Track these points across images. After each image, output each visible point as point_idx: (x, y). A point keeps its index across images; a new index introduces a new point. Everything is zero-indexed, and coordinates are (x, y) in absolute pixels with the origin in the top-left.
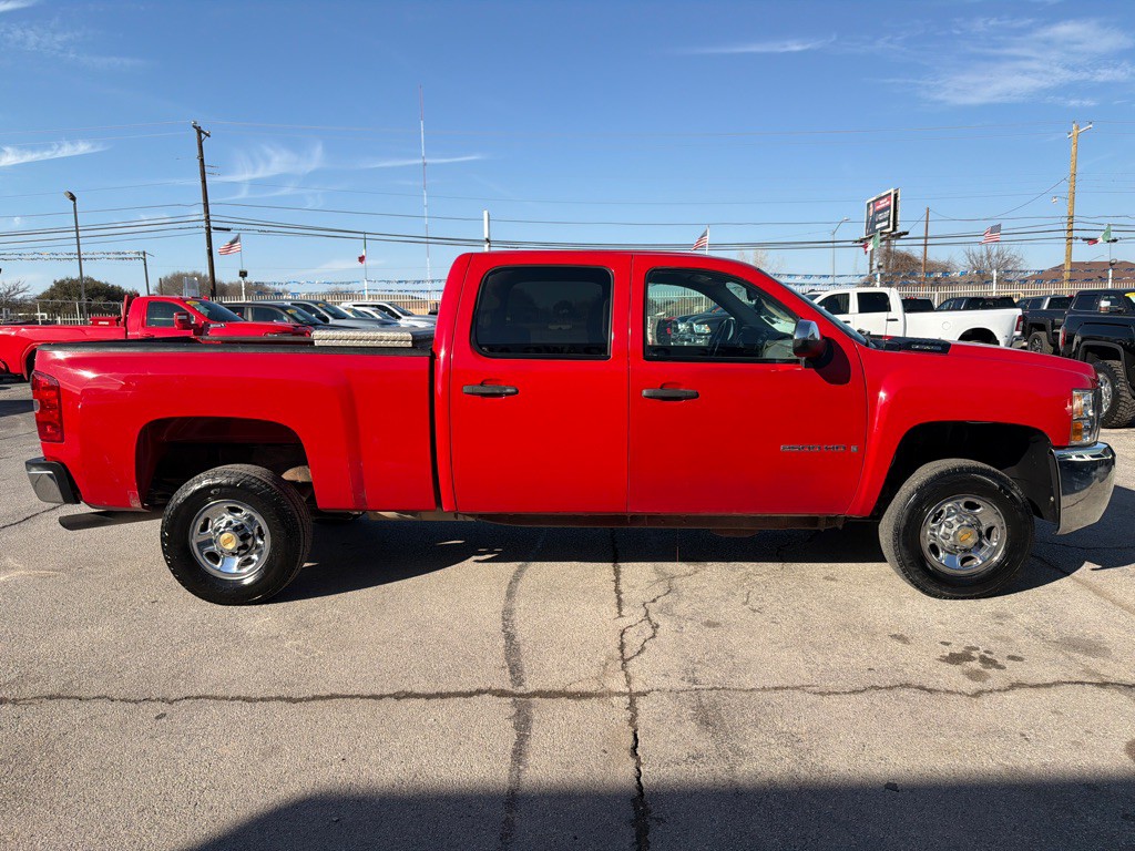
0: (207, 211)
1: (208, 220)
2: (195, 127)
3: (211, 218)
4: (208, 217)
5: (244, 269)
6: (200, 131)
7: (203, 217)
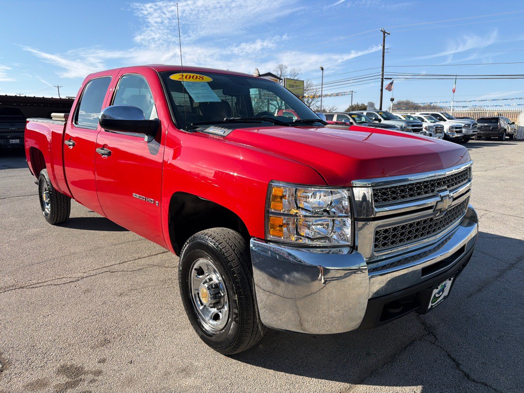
0: (383, 71)
1: (383, 75)
2: (382, 31)
3: (384, 74)
4: (383, 73)
5: (393, 97)
6: (384, 33)
7: (381, 73)
